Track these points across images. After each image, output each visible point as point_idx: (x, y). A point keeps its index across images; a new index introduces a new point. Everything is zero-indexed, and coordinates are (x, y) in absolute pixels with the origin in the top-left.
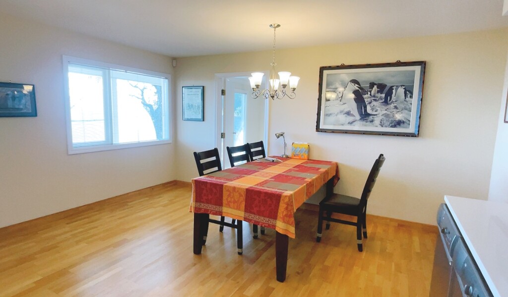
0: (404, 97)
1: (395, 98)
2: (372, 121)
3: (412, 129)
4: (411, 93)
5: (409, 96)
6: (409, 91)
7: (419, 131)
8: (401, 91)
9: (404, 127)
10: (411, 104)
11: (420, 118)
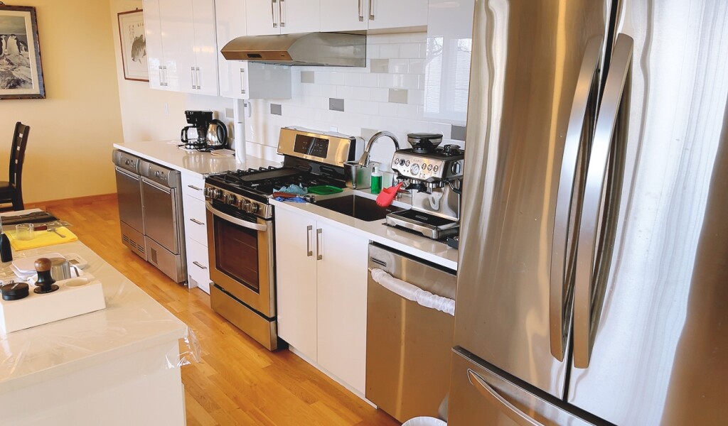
0: (18, 50)
1: (6, 50)
3: (35, 89)
4: (26, 44)
5: (23, 48)
6: (22, 42)
7: (45, 91)
8: (12, 41)
9: (25, 88)
10: (28, 58)
11: (43, 75)
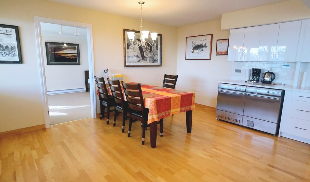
0: (156, 49)
1: (153, 49)
2: (146, 60)
7: (161, 64)
8: (155, 46)
9: (156, 63)
10: (158, 52)
11: (161, 58)
